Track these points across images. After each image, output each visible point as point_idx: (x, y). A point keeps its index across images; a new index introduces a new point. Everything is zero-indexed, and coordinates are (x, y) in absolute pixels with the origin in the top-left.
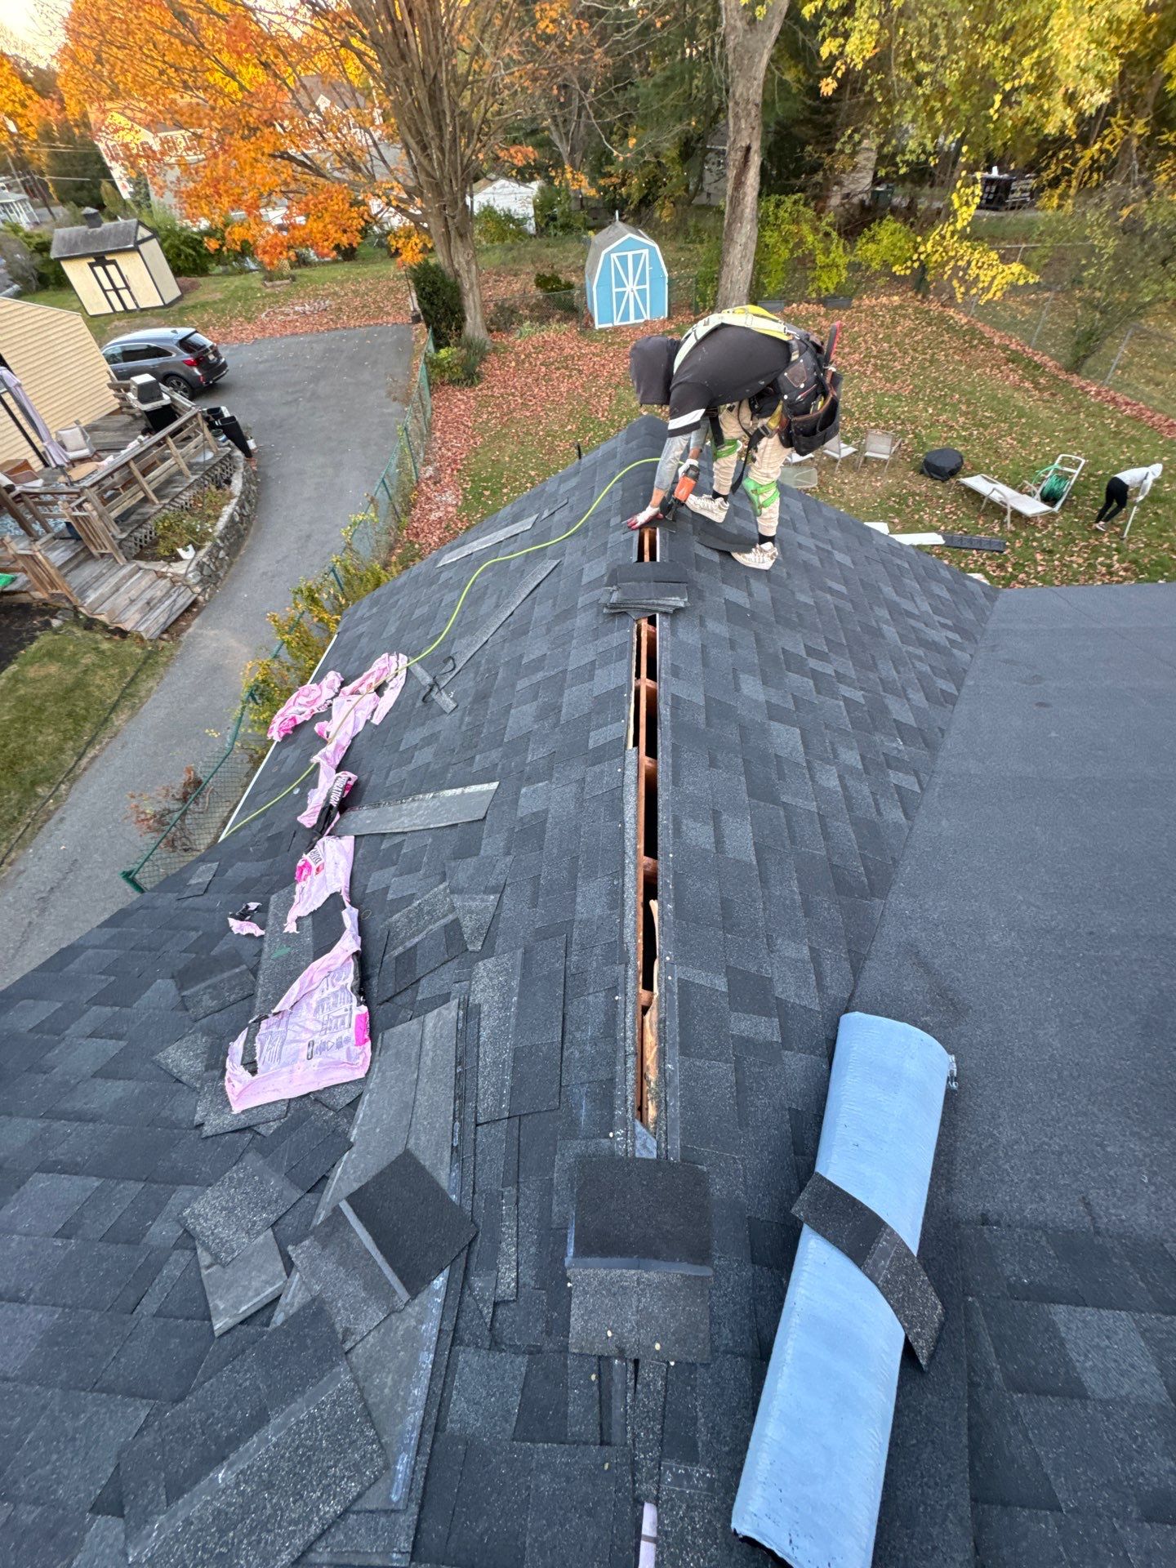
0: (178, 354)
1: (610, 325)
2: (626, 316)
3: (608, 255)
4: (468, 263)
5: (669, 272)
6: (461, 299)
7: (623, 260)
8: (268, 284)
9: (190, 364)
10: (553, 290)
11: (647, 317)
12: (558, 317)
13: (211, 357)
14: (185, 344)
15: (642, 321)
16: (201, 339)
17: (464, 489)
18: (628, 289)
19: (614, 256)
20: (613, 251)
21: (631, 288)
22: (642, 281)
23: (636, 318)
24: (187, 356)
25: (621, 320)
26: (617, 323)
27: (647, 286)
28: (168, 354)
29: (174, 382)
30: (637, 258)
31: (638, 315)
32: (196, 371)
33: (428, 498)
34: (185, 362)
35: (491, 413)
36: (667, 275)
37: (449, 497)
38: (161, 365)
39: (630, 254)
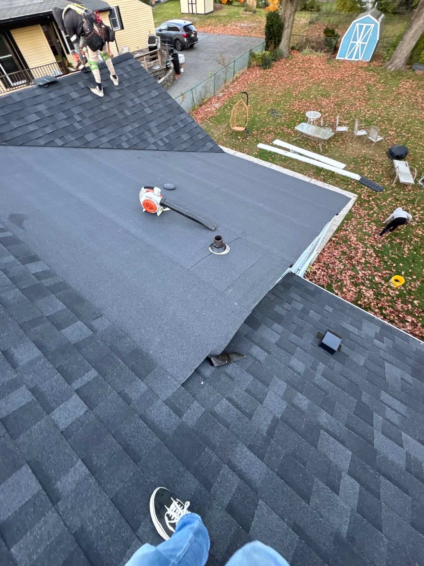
0: (182, 32)
1: (343, 59)
2: (351, 56)
3: (355, 23)
4: (290, 15)
5: (380, 38)
6: (283, 31)
7: (361, 27)
8: (244, 13)
9: (184, 36)
10: (329, 36)
11: (360, 59)
12: (326, 50)
13: (193, 35)
14: (186, 28)
15: (357, 60)
16: (193, 28)
17: (224, 104)
18: (357, 43)
19: (357, 24)
20: (357, 22)
21: (359, 42)
22: (365, 41)
23: (355, 58)
24: (184, 33)
25: (348, 58)
26: (346, 58)
27: (366, 43)
28: (180, 31)
29: (178, 42)
30: (368, 27)
31: (357, 57)
32: (185, 40)
33: (211, 104)
34: (183, 35)
35: (260, 81)
36: (378, 39)
37: (217, 105)
38: (176, 34)
39: (365, 25)
